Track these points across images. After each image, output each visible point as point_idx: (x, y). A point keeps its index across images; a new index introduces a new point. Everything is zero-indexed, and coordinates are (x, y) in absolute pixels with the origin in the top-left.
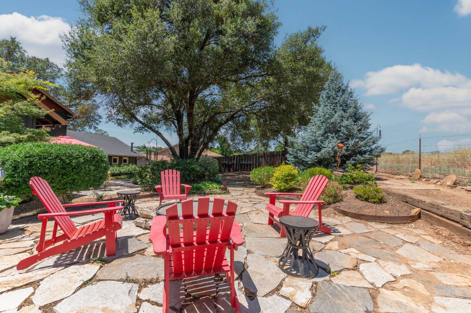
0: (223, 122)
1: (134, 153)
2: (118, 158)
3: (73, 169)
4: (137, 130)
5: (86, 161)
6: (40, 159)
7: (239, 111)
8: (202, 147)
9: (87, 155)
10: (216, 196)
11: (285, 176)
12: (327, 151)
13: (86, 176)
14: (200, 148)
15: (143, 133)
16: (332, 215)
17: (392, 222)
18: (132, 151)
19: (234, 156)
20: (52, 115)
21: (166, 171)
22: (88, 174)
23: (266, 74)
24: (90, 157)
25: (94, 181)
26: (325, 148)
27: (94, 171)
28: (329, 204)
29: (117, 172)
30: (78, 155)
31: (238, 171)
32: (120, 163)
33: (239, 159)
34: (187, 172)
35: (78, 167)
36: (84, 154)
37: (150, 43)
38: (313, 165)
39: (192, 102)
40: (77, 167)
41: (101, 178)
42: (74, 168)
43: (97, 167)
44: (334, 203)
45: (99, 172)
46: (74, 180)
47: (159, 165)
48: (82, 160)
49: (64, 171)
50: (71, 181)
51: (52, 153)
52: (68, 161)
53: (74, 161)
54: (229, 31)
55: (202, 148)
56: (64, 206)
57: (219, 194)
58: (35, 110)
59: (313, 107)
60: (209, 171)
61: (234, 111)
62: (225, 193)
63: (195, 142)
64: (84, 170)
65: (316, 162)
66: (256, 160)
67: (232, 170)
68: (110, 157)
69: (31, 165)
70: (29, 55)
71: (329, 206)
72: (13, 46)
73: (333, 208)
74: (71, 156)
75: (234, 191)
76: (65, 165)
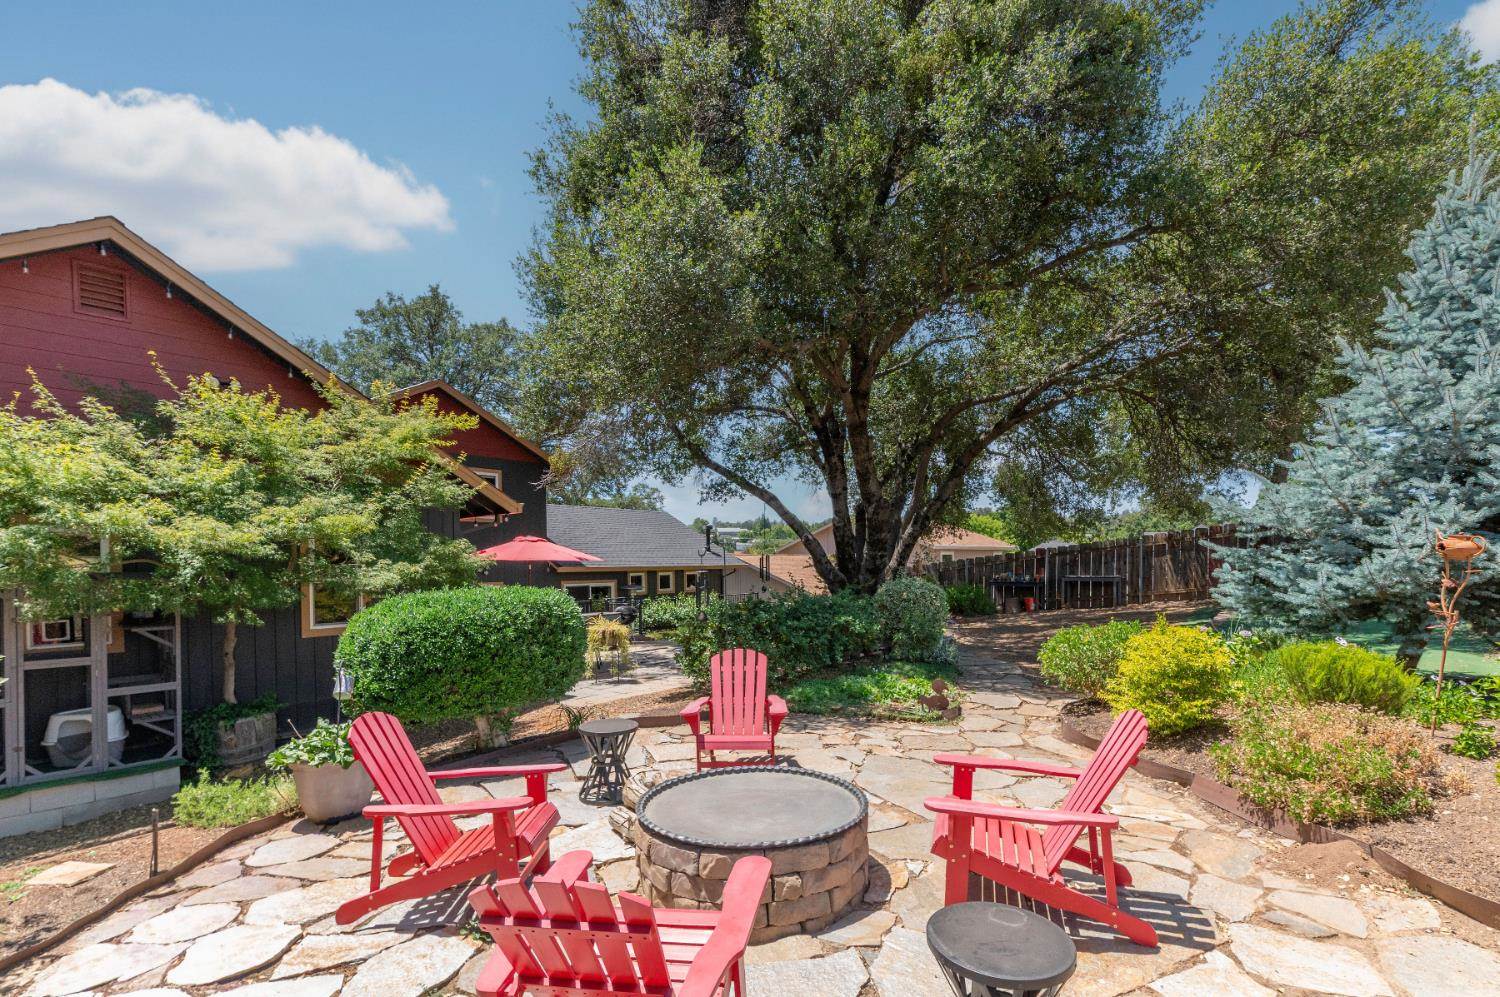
0: (982, 437)
1: (714, 558)
2: (671, 575)
3: (493, 658)
4: (708, 493)
5: (521, 635)
6: (425, 638)
7: (1047, 386)
8: (909, 529)
9: (524, 619)
10: (905, 728)
11: (1164, 675)
12: (1398, 565)
13: (525, 672)
14: (905, 535)
15: (725, 501)
16: (1346, 878)
18: (708, 549)
19: (1041, 552)
20: (488, 493)
21: (727, 654)
22: (529, 668)
23: (1140, 231)
24: (532, 624)
25: (547, 683)
26: (1389, 547)
27: (544, 656)
28: (1348, 822)
29: (667, 616)
30: (502, 621)
31: (1060, 608)
32: (679, 588)
33: (1063, 564)
34: (824, 639)
35: (505, 651)
36: (516, 617)
37: (676, 257)
38: (1322, 627)
39: (863, 387)
40: (501, 652)
41: (564, 674)
42: (496, 655)
43: (551, 646)
44: (1377, 820)
45: (558, 659)
46: (499, 683)
47: (739, 615)
48: (511, 633)
49: (474, 664)
50: (493, 689)
51: (448, 621)
52: (480, 639)
53: (493, 638)
54: (952, 122)
55: (910, 535)
56: (431, 777)
57: (919, 721)
58: (450, 490)
59: (1337, 360)
60: (907, 631)
61: (1024, 391)
62: (939, 718)
64: (519, 659)
65: (1344, 610)
66: (1132, 563)
67: (1032, 608)
68: (651, 573)
69: (409, 653)
70: (466, 322)
71: (1341, 832)
72: (436, 307)
73: (1361, 844)
74: (486, 625)
75: (979, 711)
76: (476, 649)
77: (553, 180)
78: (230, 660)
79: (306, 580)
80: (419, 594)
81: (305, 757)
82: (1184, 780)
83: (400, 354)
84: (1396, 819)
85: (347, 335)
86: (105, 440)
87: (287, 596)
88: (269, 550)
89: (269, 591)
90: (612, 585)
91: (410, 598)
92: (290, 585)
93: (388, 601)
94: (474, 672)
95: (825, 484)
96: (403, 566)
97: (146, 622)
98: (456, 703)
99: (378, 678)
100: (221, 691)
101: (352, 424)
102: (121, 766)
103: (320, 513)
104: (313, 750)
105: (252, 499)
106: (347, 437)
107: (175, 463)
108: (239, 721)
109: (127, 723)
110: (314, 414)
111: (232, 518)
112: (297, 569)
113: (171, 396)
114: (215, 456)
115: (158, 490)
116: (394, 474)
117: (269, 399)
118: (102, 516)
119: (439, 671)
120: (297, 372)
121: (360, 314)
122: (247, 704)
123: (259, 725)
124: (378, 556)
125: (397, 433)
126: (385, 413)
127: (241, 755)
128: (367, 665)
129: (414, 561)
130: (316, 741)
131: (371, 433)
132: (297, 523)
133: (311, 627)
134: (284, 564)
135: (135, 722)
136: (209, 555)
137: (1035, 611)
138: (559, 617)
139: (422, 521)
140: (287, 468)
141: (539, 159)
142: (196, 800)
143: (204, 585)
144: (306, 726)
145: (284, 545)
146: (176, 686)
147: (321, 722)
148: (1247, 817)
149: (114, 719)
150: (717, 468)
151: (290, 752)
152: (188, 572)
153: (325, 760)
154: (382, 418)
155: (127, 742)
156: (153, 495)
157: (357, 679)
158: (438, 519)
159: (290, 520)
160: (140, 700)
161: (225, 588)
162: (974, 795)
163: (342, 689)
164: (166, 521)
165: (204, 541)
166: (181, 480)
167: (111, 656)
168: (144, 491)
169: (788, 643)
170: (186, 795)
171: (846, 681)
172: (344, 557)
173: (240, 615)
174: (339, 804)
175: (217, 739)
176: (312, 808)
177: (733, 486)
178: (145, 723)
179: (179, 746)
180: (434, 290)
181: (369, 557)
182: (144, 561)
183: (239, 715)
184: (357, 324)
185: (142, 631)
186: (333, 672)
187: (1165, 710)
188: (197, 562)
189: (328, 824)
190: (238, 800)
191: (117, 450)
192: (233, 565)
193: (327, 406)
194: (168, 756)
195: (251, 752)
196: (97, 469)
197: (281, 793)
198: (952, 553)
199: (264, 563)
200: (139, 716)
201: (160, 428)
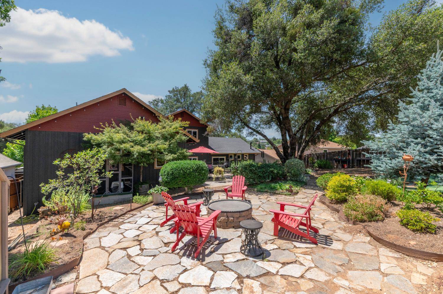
1: (252, 150)
2: (240, 155)
3: (188, 175)
5: (194, 171)
6: (175, 171)
8: (304, 144)
9: (194, 167)
10: (281, 196)
17: (408, 254)
18: (251, 148)
19: (349, 151)
20: (192, 138)
21: (236, 177)
24: (196, 168)
27: (198, 175)
28: (363, 221)
30: (190, 168)
31: (355, 168)
33: (356, 154)
35: (190, 174)
41: (203, 179)
43: (200, 173)
44: (370, 221)
45: (201, 176)
48: (191, 170)
49: (184, 176)
51: (180, 167)
52: (186, 171)
53: (188, 171)
55: (304, 146)
57: (285, 195)
58: (184, 138)
61: (337, 105)
62: (290, 195)
63: (293, 141)
64: (193, 176)
67: (346, 167)
68: (235, 155)
69: (173, 173)
70: (192, 92)
71: (360, 223)
72: (186, 89)
73: (362, 225)
74: (187, 168)
75: (303, 194)
76: (185, 173)
77: (209, 66)
78: (141, 173)
79: (155, 158)
80: (175, 162)
81: (154, 192)
82: (338, 211)
83: (178, 101)
84: (374, 221)
85: (166, 96)
86: (123, 131)
87: (152, 161)
88: (149, 152)
89: (149, 160)
90: (225, 158)
91: (173, 163)
92: (152, 159)
93: (169, 163)
94: (184, 178)
95: (280, 132)
96: (173, 155)
97: (127, 165)
98: (181, 184)
99: (167, 178)
100: (140, 180)
101: (165, 125)
102: (123, 193)
103: (158, 145)
104: (155, 191)
105: (146, 142)
106: (163, 128)
107: (134, 135)
108: (143, 186)
109: (124, 185)
110: (157, 124)
111: (143, 146)
112: (154, 155)
113: (133, 122)
114: (140, 134)
115: (131, 140)
116: (172, 136)
117: (149, 122)
118: (123, 146)
119: (178, 177)
120: (155, 114)
121: (169, 91)
122: (144, 182)
123: (146, 187)
124: (168, 153)
125: (173, 127)
126: (171, 122)
127: (143, 192)
128: (165, 175)
129: (175, 154)
130: (156, 189)
131: (167, 128)
132: (154, 147)
133: (156, 167)
134: (151, 154)
135: (126, 184)
136: (139, 153)
137: (347, 168)
138: (202, 167)
139: (178, 145)
140: (152, 135)
141: (206, 61)
142: (136, 198)
143: (138, 158)
144: (154, 186)
145: (151, 151)
146: (132, 178)
147: (157, 186)
148: (345, 219)
149: (122, 183)
150: (251, 128)
151: (152, 191)
152: (136, 156)
153: (157, 192)
154: (170, 123)
155: (124, 188)
156: (130, 141)
157: (163, 178)
158: (181, 144)
159: (153, 146)
160: (126, 180)
161: (141, 159)
162: (285, 210)
163: (160, 180)
164: (133, 147)
165: (138, 151)
166: (135, 139)
167: (122, 171)
168: (129, 141)
169: (258, 175)
170: (135, 197)
171: (273, 185)
172: (161, 153)
173: (144, 164)
174: (159, 201)
175: (139, 189)
176: (155, 201)
177: (254, 133)
178: (127, 185)
179: (132, 190)
180: (185, 85)
181: (167, 153)
182: (128, 154)
183: (143, 184)
184: (168, 94)
185: (127, 167)
186: (159, 176)
187: (337, 195)
188: (137, 154)
189: (157, 204)
190: (142, 199)
191: (125, 133)
192: (143, 155)
193: (160, 122)
194: (130, 192)
195: (144, 192)
196: (122, 137)
197: (150, 198)
198: (327, 150)
199: (149, 155)
200: (126, 183)
201: (131, 128)
